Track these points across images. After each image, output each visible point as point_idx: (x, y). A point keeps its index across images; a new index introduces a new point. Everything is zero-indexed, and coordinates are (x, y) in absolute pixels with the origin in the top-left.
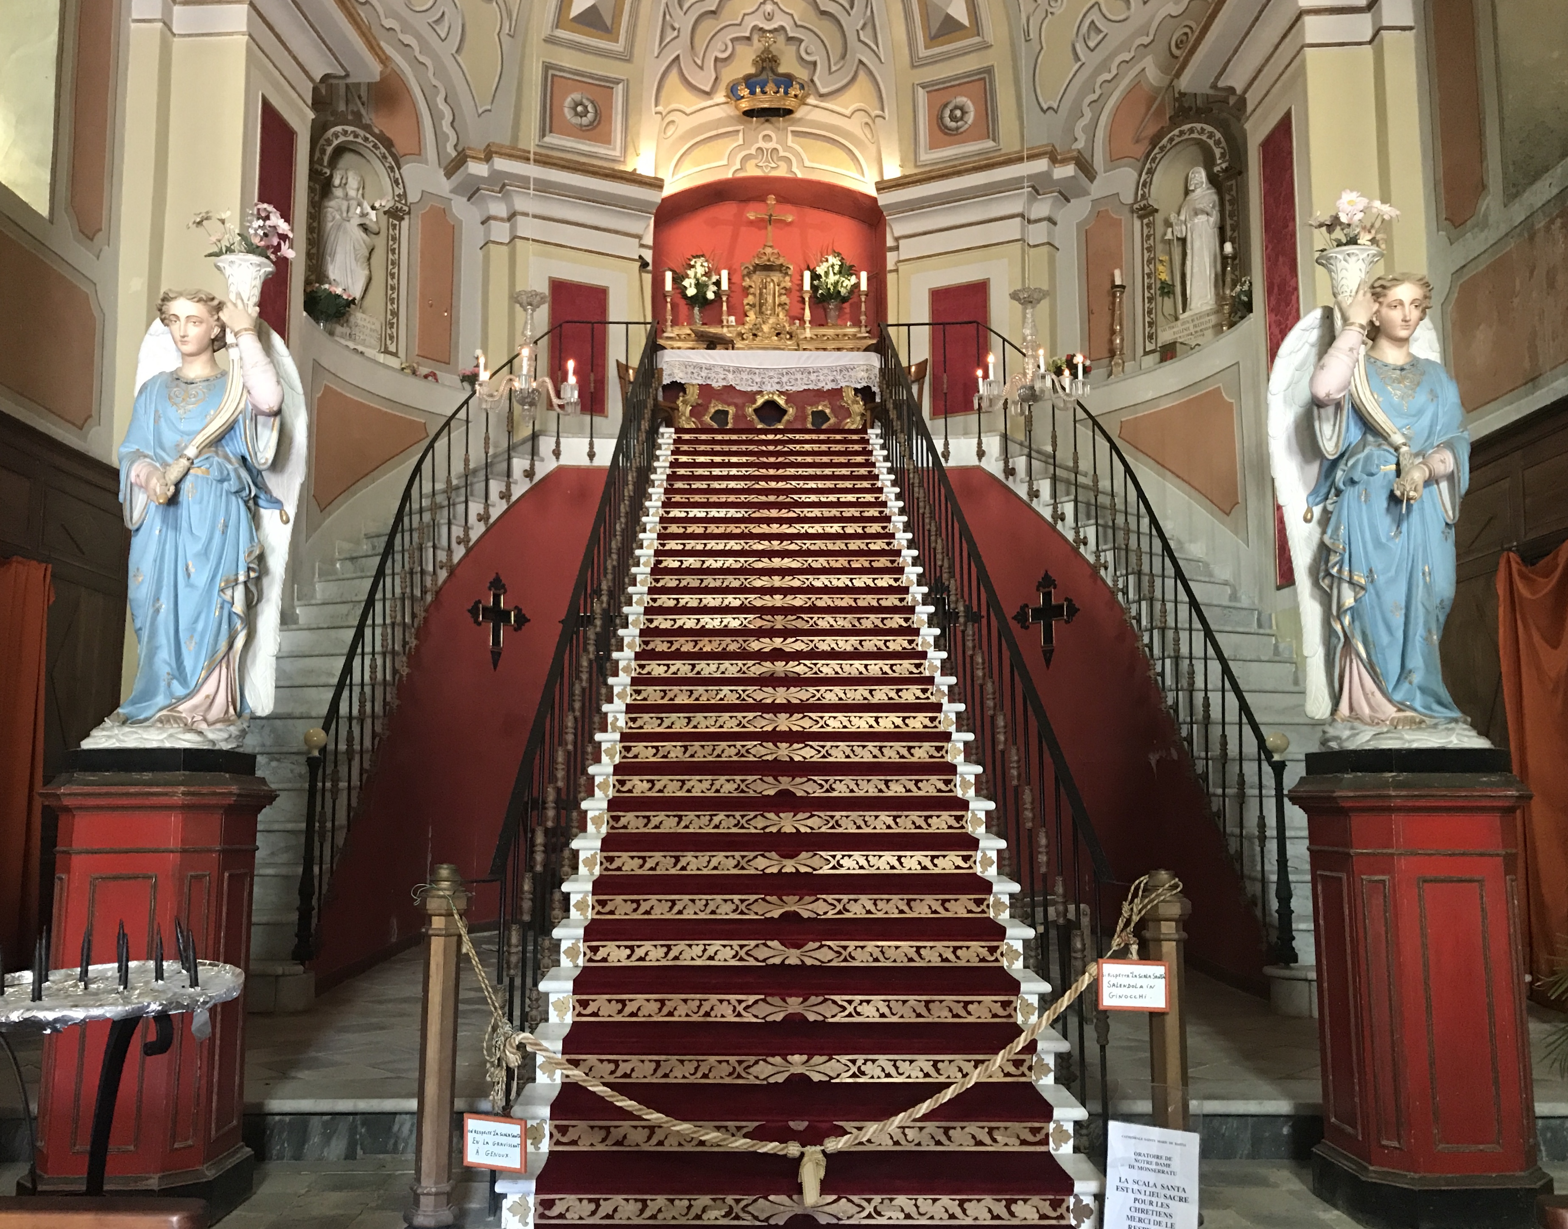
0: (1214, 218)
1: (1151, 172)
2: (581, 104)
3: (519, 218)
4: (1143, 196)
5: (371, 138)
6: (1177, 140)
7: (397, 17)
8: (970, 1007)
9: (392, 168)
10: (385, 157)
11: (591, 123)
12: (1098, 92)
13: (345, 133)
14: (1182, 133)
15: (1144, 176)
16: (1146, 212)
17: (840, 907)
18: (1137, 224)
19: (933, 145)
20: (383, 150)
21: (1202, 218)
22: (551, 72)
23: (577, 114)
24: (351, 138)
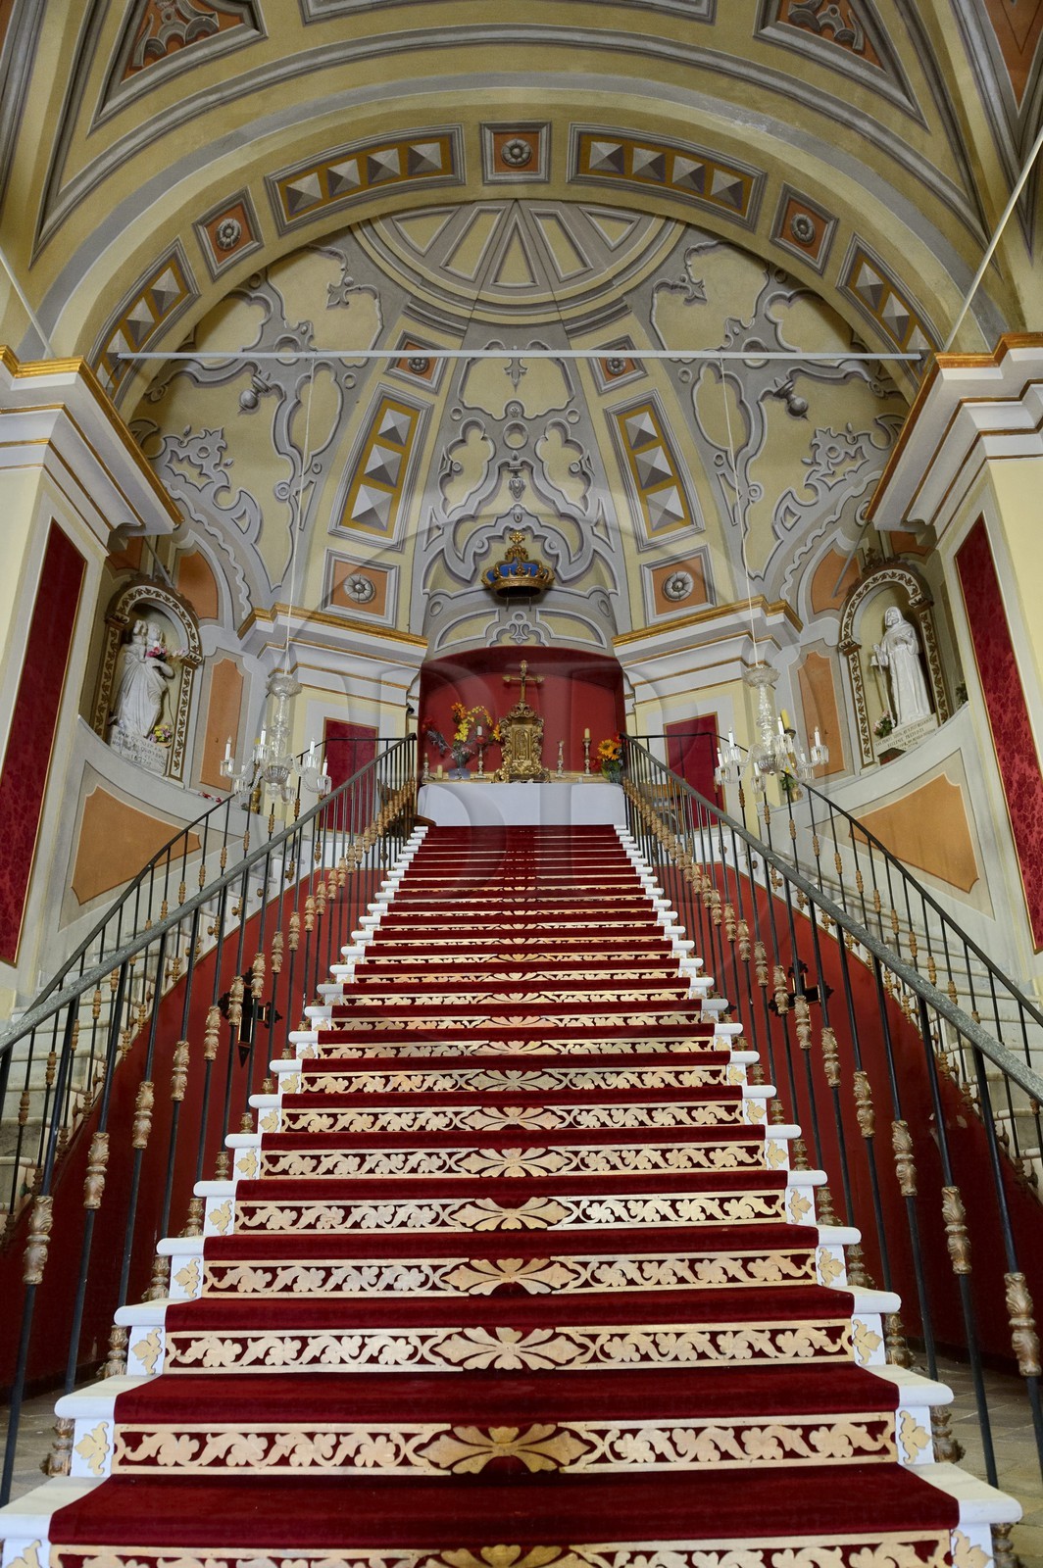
0: (914, 645)
1: (851, 615)
2: (359, 583)
3: (300, 668)
4: (846, 636)
5: (172, 599)
6: (871, 586)
7: (204, 512)
9: (189, 625)
10: (183, 615)
11: (367, 598)
12: (797, 562)
13: (148, 591)
14: (875, 580)
15: (845, 620)
16: (850, 649)
17: (586, 1275)
18: (843, 660)
19: (660, 610)
20: (182, 609)
21: (903, 646)
22: (333, 558)
23: (355, 590)
24: (154, 596)
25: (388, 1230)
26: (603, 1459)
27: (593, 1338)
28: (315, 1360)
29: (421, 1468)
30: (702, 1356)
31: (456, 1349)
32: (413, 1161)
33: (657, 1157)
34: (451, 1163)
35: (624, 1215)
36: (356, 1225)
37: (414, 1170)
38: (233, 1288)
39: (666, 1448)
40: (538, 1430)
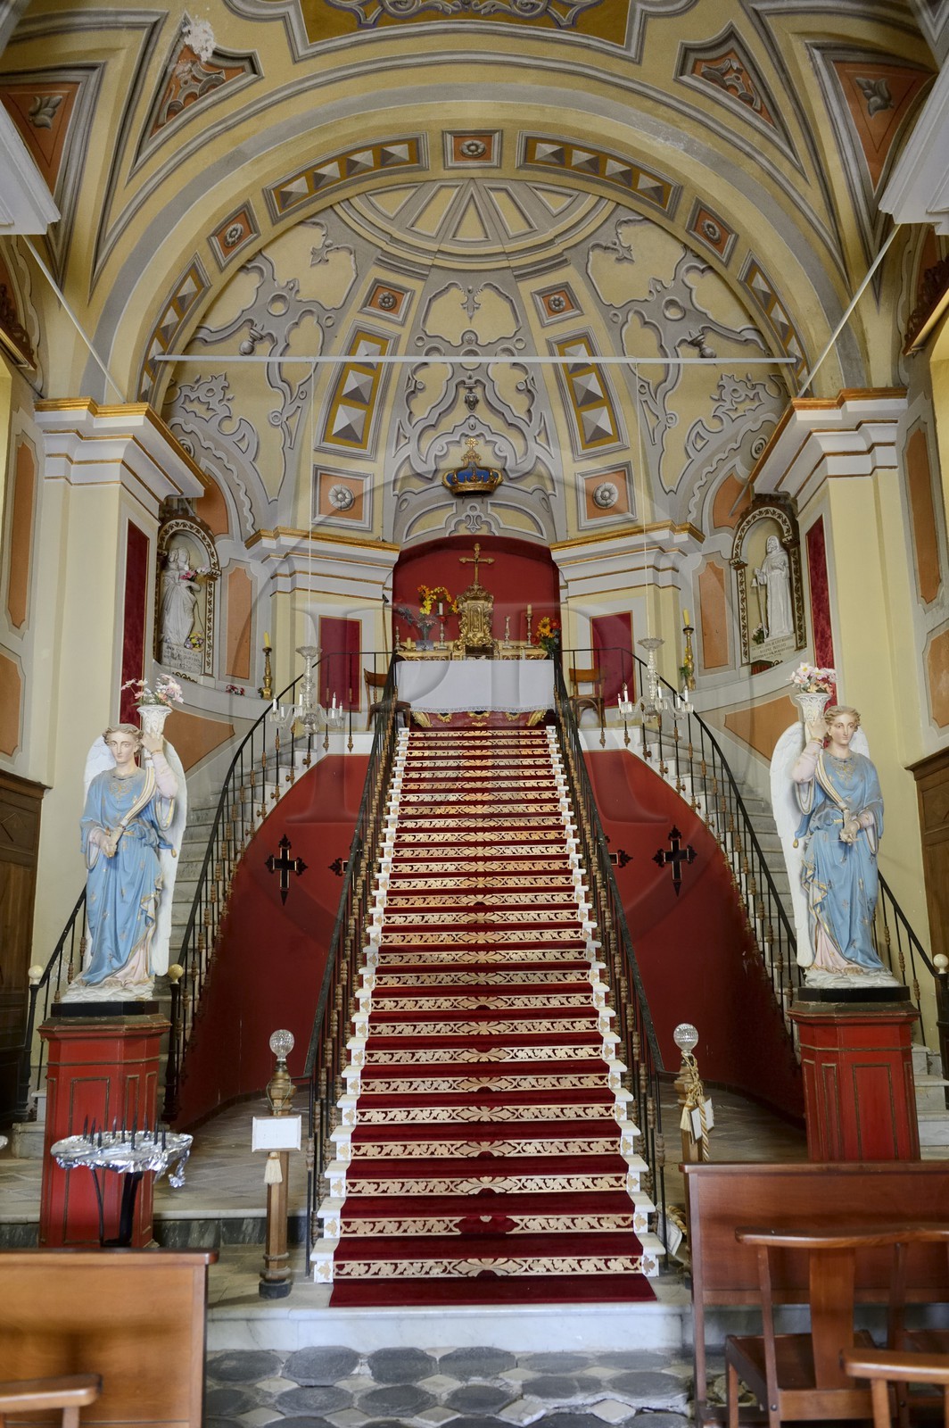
0: (785, 572)
1: (741, 538)
2: (341, 493)
3: (297, 575)
4: (737, 554)
5: (195, 526)
6: (758, 517)
7: (212, 439)
8: (592, 1145)
9: (209, 545)
10: (204, 538)
11: (348, 506)
12: (704, 480)
13: (177, 524)
14: (761, 512)
15: (737, 541)
16: (740, 566)
17: (515, 1083)
18: (734, 572)
19: (590, 516)
20: (203, 533)
21: (777, 572)
22: (319, 472)
23: (338, 500)
24: (181, 528)
25: (431, 1062)
26: (519, 1152)
27: (517, 1110)
28: (413, 1119)
29: (457, 1155)
30: (558, 1116)
31: (466, 1114)
32: (438, 1027)
33: (549, 1026)
34: (455, 1028)
35: (532, 1055)
36: (417, 1060)
37: (438, 1032)
38: (373, 1090)
39: (540, 1148)
40: (497, 1143)
